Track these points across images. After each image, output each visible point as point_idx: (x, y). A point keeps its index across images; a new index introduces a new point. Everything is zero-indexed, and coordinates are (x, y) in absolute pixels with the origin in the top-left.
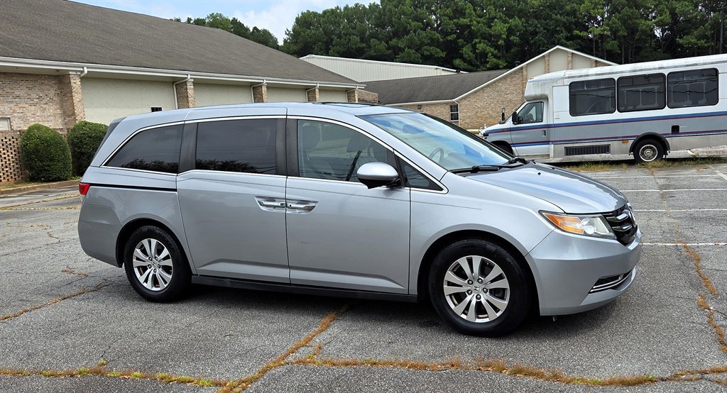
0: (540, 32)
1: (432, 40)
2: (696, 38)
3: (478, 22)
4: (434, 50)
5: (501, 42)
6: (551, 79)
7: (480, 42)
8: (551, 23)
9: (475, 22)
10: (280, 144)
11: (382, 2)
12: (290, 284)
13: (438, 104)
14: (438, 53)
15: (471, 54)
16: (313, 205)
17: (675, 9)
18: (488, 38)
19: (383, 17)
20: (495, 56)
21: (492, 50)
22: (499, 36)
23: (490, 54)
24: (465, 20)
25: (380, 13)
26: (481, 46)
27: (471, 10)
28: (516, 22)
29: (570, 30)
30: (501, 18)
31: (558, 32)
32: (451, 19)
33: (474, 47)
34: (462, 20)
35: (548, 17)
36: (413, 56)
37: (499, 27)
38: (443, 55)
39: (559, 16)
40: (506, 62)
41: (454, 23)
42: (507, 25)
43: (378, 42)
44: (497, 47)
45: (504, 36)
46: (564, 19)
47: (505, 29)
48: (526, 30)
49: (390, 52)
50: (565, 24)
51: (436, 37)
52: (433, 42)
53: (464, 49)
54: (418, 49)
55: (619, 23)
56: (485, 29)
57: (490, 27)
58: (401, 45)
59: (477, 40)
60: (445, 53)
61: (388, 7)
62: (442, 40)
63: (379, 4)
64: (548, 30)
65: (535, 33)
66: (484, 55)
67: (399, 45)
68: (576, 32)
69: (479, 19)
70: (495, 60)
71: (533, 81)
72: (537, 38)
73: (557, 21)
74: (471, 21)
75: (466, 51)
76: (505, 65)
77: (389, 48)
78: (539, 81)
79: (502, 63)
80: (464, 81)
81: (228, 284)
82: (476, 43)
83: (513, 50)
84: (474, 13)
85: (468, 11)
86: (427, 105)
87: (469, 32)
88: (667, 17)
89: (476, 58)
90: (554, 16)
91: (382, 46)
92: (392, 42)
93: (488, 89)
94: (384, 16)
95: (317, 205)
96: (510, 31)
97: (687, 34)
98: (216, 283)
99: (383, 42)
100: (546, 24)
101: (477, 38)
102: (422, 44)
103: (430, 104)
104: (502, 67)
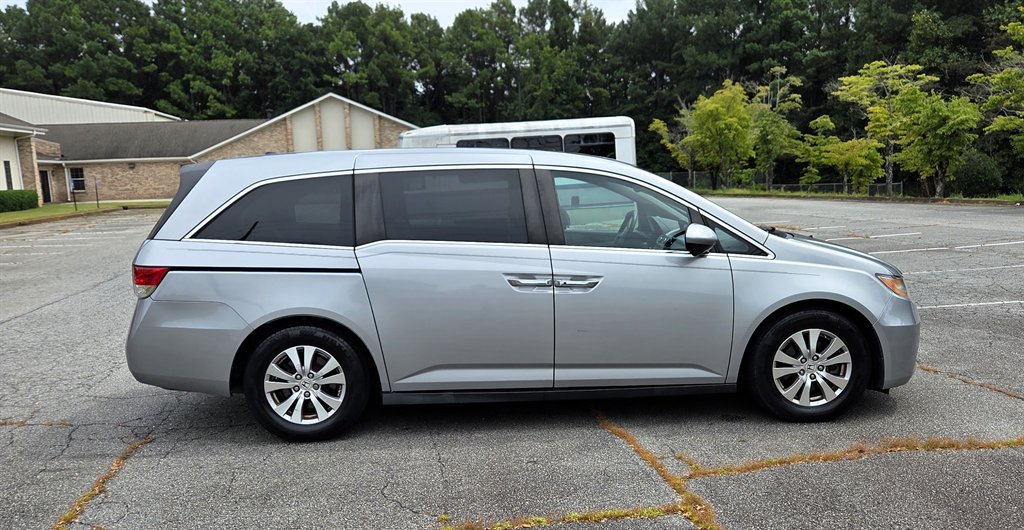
0: (281, 73)
1: (119, 69)
2: (466, 96)
3: (190, 51)
4: (124, 84)
5: (225, 81)
6: (435, 136)
7: (194, 79)
8: (295, 62)
9: (184, 51)
10: (531, 204)
11: (30, 5)
12: (553, 388)
13: (160, 162)
14: (130, 89)
15: (183, 94)
16: (595, 280)
17: (440, 60)
18: (207, 74)
19: (34, 29)
20: (218, 100)
21: (214, 91)
22: (222, 74)
23: (211, 97)
24: (170, 46)
25: (28, 22)
26: (197, 85)
27: (177, 33)
28: (243, 55)
29: (318, 74)
30: (223, 48)
31: (305, 75)
32: (148, 42)
33: (186, 87)
34: (164, 45)
35: (290, 54)
36: (92, 91)
37: (221, 61)
38: (139, 92)
39: (303, 54)
40: (235, 108)
41: (153, 49)
42: (232, 58)
43: (30, 66)
44: (219, 87)
45: (230, 74)
46: (310, 59)
47: (231, 65)
48: (260, 69)
49: (51, 81)
50: (311, 65)
51: (126, 66)
52: (123, 73)
53: (171, 86)
54: (99, 81)
55: (378, 71)
56: (200, 61)
57: (209, 59)
58: (69, 72)
59: (190, 76)
60: (141, 90)
61: (43, 14)
62: (136, 71)
63: (25, 8)
64: (291, 71)
65: (273, 74)
66: (202, 97)
67: (66, 73)
68: (327, 77)
69: (190, 46)
70: (219, 105)
71: (412, 137)
72: (277, 80)
73: (302, 61)
74: (178, 48)
75: (175, 88)
76: (234, 112)
77: (47, 77)
78: (419, 137)
79: (230, 111)
80: (195, 131)
81: (450, 399)
82: (188, 80)
83: (243, 94)
84: (182, 37)
85: (172, 34)
86: (144, 163)
87: (176, 64)
88: (431, 69)
89: (189, 101)
90: (298, 54)
91: (38, 72)
92: (53, 68)
93: (239, 145)
94: (36, 26)
95: (600, 281)
96: (237, 68)
97: (456, 91)
98: (429, 400)
99: (39, 67)
100: (288, 63)
101: (189, 73)
102: (105, 74)
103: (150, 163)
104: (230, 115)
